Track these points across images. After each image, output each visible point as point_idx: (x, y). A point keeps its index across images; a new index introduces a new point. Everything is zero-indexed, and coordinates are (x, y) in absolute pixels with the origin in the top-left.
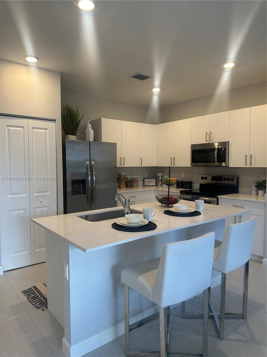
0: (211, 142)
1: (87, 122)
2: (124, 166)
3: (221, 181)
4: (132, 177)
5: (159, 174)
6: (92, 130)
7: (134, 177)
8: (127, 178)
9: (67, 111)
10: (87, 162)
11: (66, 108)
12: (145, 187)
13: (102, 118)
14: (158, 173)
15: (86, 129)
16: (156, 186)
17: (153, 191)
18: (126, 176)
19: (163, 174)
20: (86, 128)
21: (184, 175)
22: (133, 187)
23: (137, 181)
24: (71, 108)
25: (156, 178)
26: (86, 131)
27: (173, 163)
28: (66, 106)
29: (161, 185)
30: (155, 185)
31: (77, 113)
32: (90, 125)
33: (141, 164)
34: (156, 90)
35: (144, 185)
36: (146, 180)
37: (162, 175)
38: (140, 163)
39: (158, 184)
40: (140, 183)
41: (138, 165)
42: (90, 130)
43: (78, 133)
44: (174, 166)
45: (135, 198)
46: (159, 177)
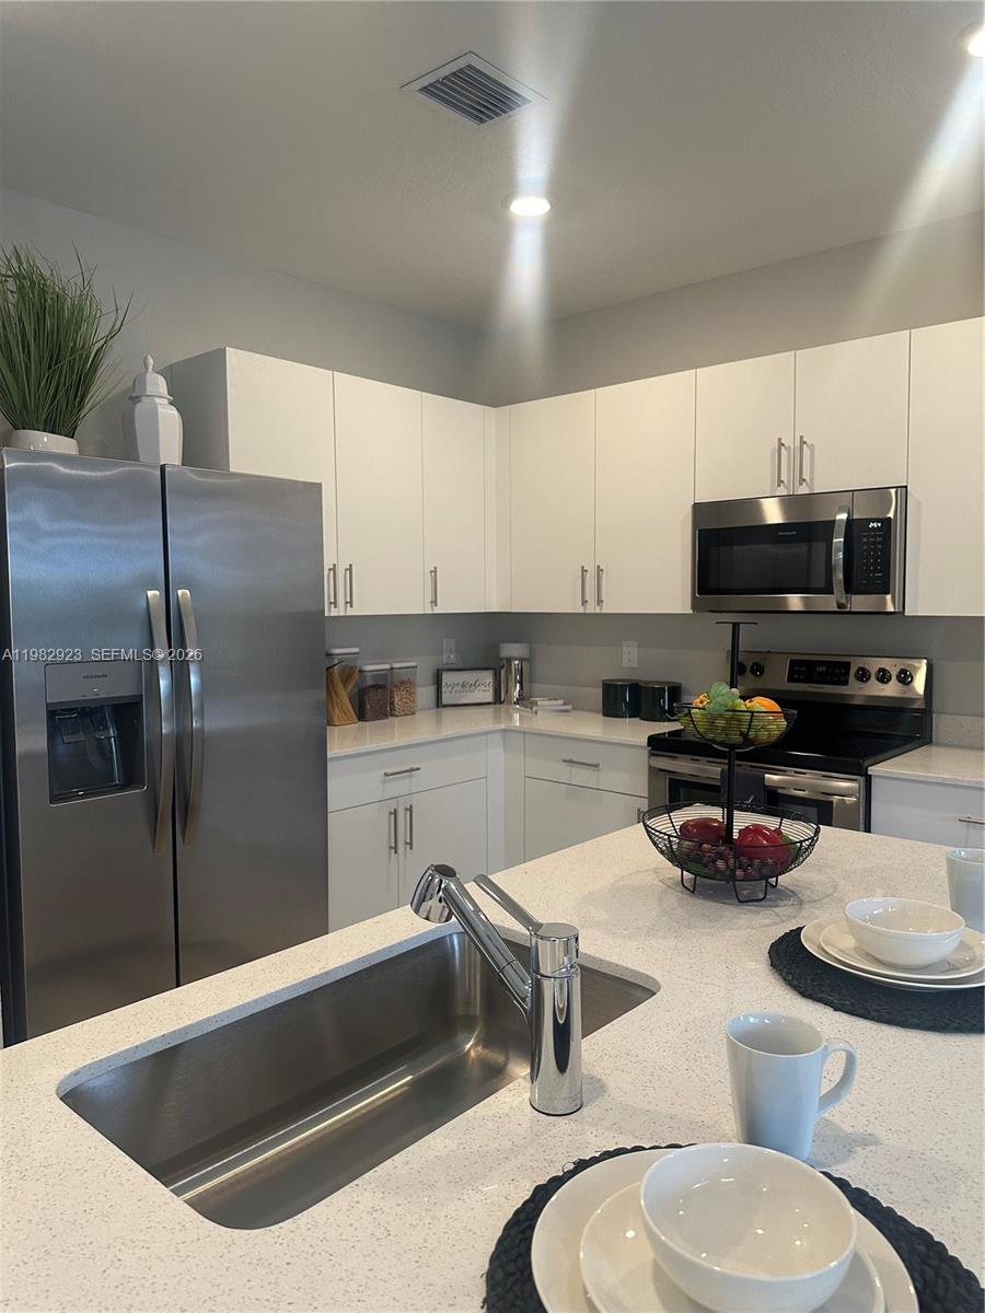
0: (803, 490)
1: (146, 364)
2: (350, 612)
3: (846, 683)
4: (387, 666)
5: (512, 650)
6: (174, 412)
7: (397, 665)
8: (361, 671)
9: (21, 288)
10: (150, 593)
11: (17, 276)
12: (447, 713)
13: (229, 351)
14: (509, 642)
15: (138, 405)
16: (495, 703)
17: (499, 735)
18: (359, 663)
19: (530, 649)
20: (135, 399)
21: (635, 651)
22: (392, 715)
23: (408, 684)
24: (47, 273)
25: (496, 666)
26: (136, 411)
27: (591, 597)
28: (16, 265)
29: (521, 699)
30: (490, 699)
31: (81, 310)
32: (158, 385)
33: (434, 602)
34: (530, 208)
35: (439, 703)
36: (447, 678)
37: (525, 654)
38: (429, 598)
39: (507, 692)
40: (424, 694)
41: (417, 605)
42: (160, 410)
43: (89, 420)
44: (598, 611)
45: (411, 777)
46: (509, 660)
